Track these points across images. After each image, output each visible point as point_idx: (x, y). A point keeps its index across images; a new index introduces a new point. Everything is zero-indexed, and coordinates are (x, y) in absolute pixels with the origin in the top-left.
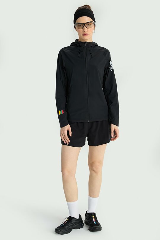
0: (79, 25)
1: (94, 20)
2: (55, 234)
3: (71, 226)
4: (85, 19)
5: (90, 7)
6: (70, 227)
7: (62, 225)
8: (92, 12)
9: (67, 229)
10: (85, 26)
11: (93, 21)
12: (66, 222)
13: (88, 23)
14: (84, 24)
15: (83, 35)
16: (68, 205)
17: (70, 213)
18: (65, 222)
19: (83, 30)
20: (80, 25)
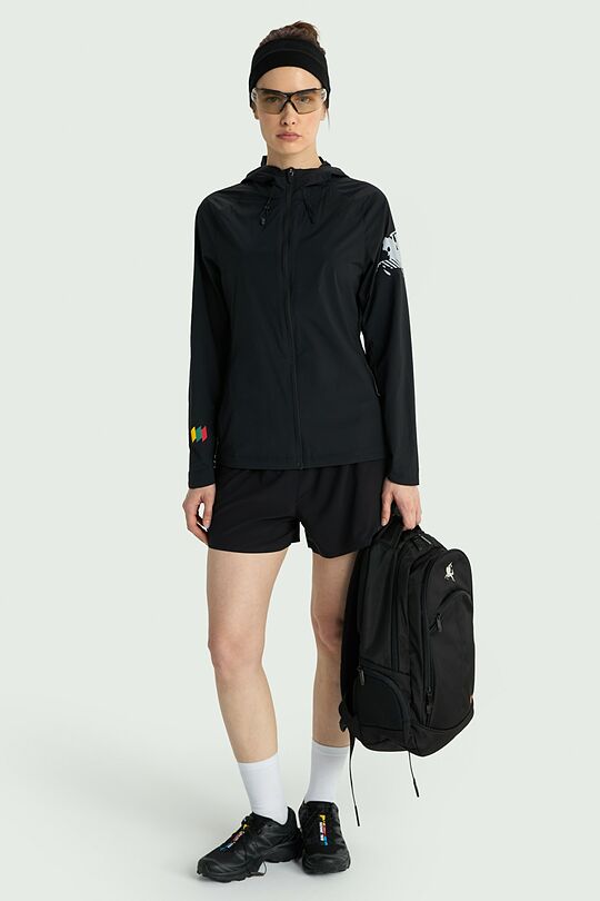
0: (267, 99)
1: (325, 84)
2: (200, 879)
3: (259, 850)
4: (294, 78)
5: (316, 34)
6: (254, 853)
7: (223, 845)
8: (321, 53)
9: (241, 861)
10: (289, 105)
11: (323, 87)
12: (241, 834)
13: (304, 95)
14: (289, 96)
15: (278, 136)
16: (244, 774)
17: (253, 801)
18: (234, 835)
19: (283, 118)
20: (273, 99)
